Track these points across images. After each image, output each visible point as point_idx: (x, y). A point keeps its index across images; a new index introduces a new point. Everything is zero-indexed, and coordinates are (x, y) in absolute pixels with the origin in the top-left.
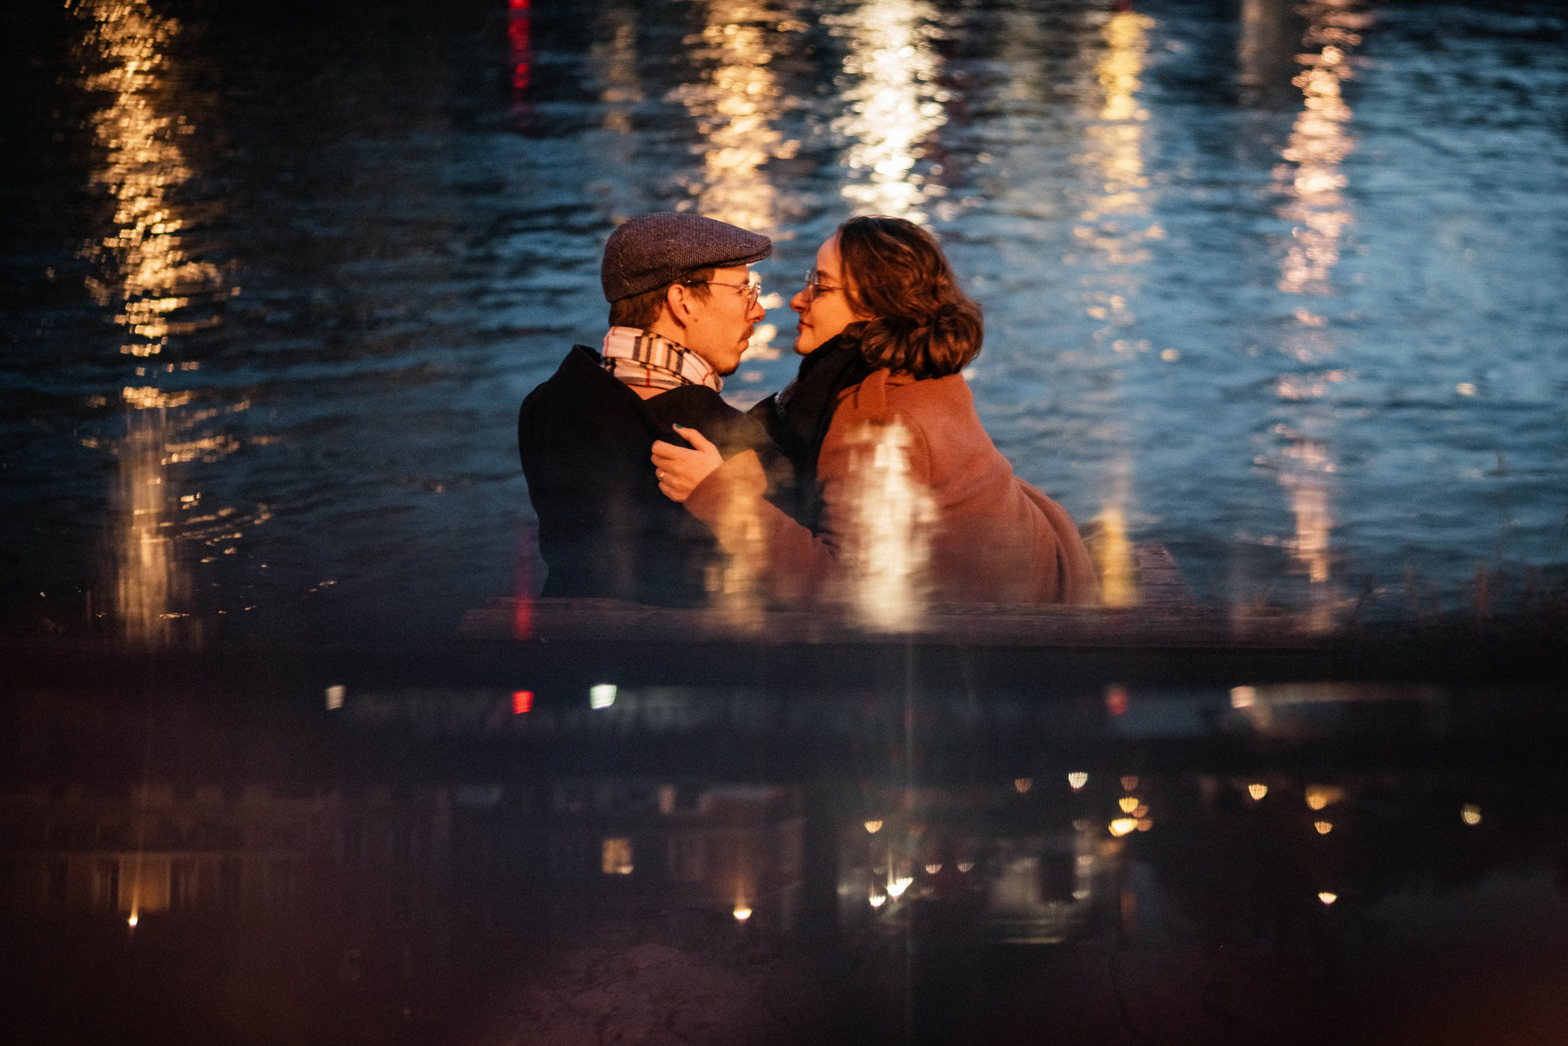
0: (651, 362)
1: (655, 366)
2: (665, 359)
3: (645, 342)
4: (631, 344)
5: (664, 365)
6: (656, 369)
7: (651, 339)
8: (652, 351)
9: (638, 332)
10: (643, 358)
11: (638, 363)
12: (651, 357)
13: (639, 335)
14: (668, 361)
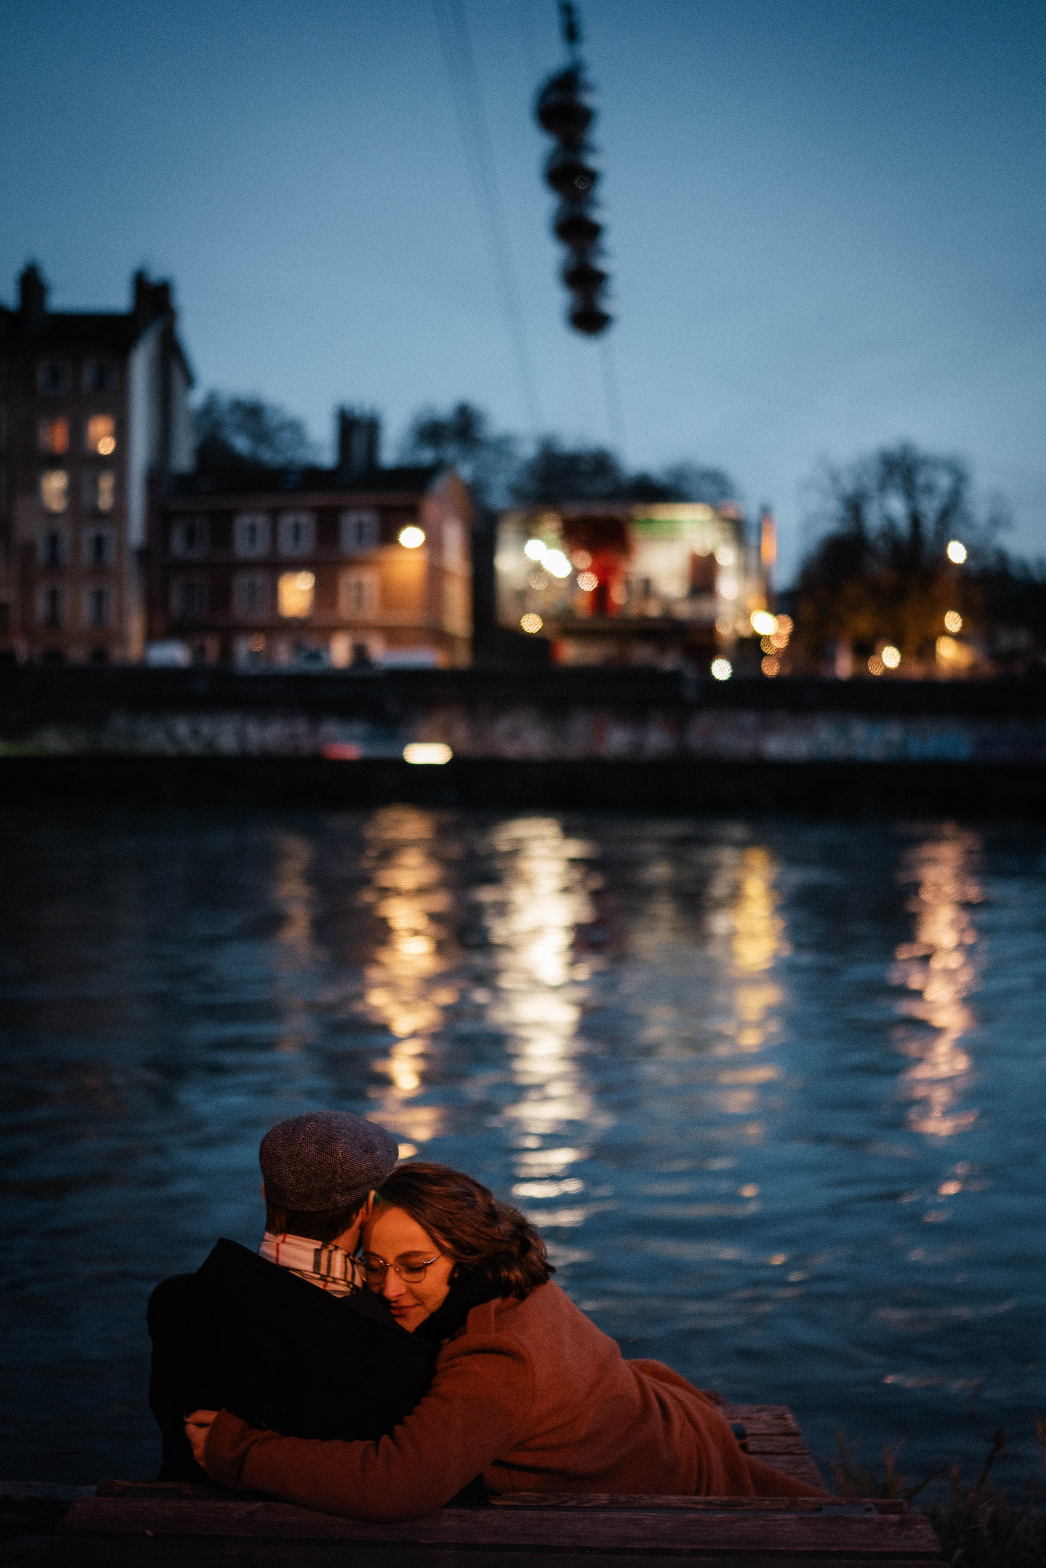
0: (332, 1275)
1: (334, 1278)
2: (343, 1271)
3: (325, 1254)
4: (311, 1256)
5: (343, 1277)
6: (335, 1280)
7: (331, 1251)
8: (332, 1262)
9: (318, 1245)
10: (323, 1271)
11: (318, 1276)
12: (332, 1269)
13: (318, 1247)
14: (346, 1273)
